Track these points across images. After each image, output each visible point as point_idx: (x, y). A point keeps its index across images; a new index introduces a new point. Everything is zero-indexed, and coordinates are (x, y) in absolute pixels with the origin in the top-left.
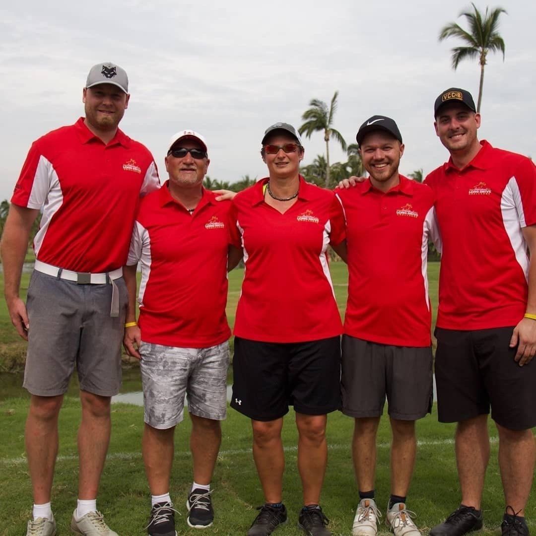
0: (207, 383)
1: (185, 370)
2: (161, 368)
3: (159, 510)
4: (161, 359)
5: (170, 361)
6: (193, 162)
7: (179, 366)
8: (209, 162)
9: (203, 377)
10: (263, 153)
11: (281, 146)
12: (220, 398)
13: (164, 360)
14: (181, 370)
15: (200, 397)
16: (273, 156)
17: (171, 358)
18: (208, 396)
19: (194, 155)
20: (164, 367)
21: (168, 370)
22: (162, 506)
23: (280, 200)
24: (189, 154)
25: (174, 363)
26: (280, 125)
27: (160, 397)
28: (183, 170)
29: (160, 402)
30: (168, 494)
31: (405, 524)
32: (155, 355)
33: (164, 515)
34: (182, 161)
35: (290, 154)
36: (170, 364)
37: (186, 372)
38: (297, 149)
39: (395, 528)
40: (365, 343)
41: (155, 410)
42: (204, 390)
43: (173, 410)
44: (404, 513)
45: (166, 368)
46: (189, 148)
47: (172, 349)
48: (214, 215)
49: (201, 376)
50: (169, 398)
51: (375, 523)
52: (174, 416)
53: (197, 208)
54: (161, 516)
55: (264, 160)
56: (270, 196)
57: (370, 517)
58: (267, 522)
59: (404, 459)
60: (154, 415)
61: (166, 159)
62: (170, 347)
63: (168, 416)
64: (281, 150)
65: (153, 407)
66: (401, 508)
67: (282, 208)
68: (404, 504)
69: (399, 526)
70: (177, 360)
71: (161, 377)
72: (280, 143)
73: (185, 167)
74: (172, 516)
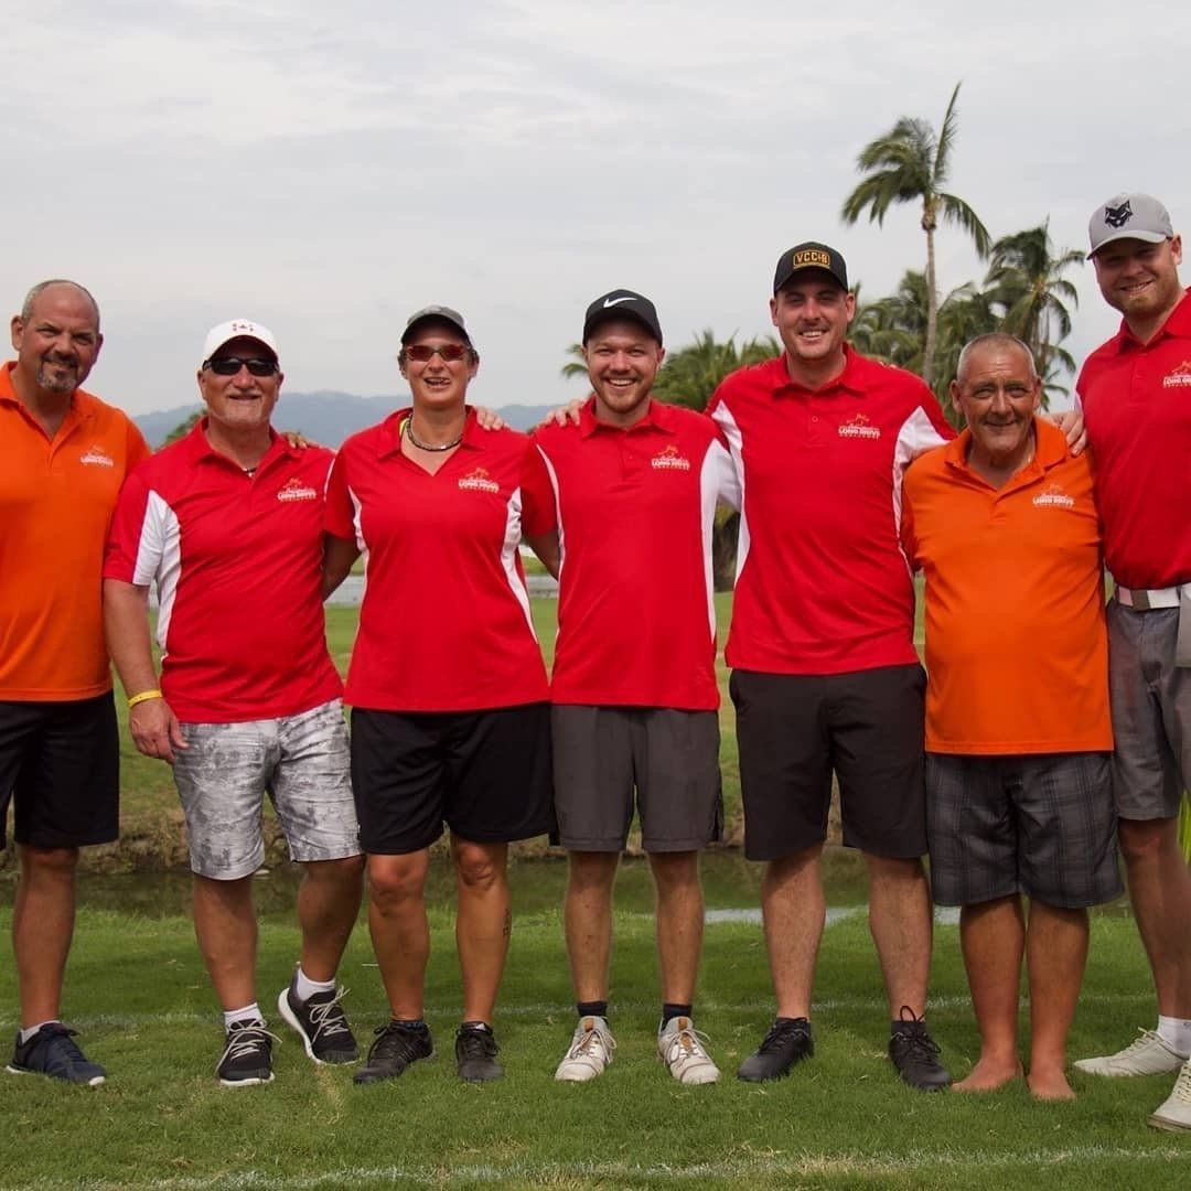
0: (312, 786)
1: (258, 766)
2: (212, 766)
3: (239, 1033)
4: (211, 750)
5: (226, 751)
6: (253, 383)
7: (244, 760)
8: (281, 378)
9: (302, 775)
10: (402, 360)
11: (436, 348)
12: (342, 811)
13: (215, 751)
14: (250, 766)
15: (303, 817)
16: (419, 364)
17: (230, 746)
18: (319, 812)
19: (253, 370)
20: (217, 763)
21: (227, 769)
22: (245, 1026)
23: (428, 450)
24: (244, 366)
25: (235, 754)
26: (438, 310)
27: (217, 820)
28: (233, 397)
29: (219, 829)
30: (256, 1004)
31: (690, 1052)
32: (198, 744)
33: (249, 1043)
34: (230, 382)
35: (453, 363)
36: (227, 757)
37: (259, 771)
38: (466, 356)
39: (672, 1062)
40: (595, 709)
41: (210, 845)
42: (309, 802)
43: (246, 843)
44: (686, 1034)
45: (221, 766)
46: (243, 357)
47: (227, 728)
48: (294, 476)
49: (299, 772)
50: (233, 821)
51: (599, 1061)
52: (248, 854)
53: (261, 465)
54: (243, 1045)
55: (403, 374)
56: (410, 442)
57: (591, 1050)
58: (391, 1055)
59: (680, 933)
60: (210, 855)
61: (200, 375)
62: (224, 726)
63: (235, 854)
64: (436, 354)
65: (208, 840)
66: (682, 1027)
67: (432, 464)
68: (688, 1019)
69: (678, 1058)
70: (240, 749)
71: (213, 782)
72: (435, 341)
73: (238, 392)
74: (267, 1044)
